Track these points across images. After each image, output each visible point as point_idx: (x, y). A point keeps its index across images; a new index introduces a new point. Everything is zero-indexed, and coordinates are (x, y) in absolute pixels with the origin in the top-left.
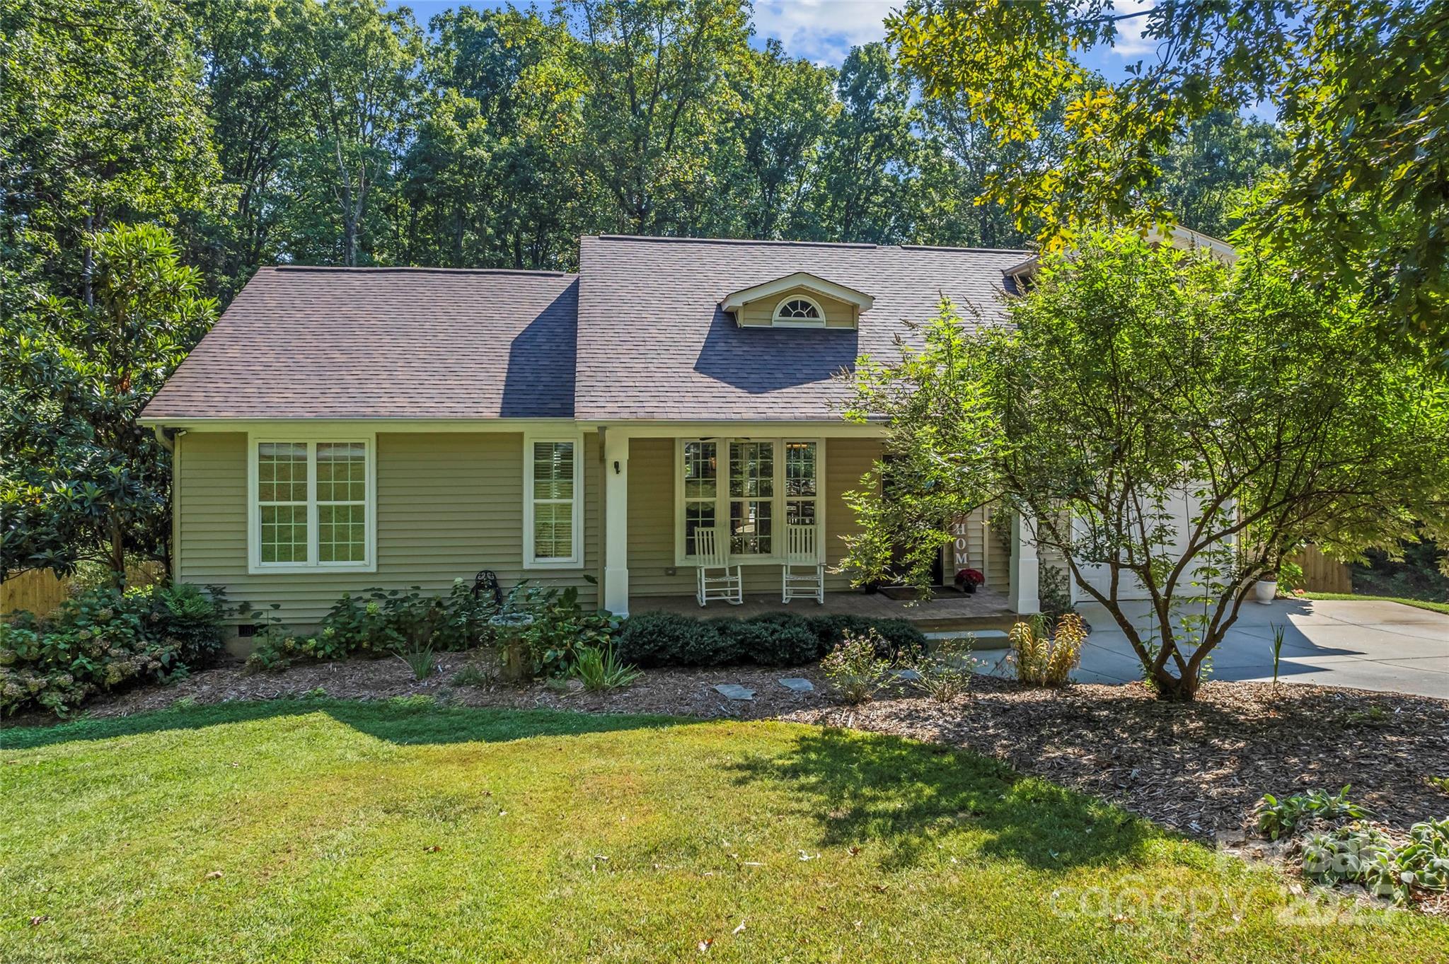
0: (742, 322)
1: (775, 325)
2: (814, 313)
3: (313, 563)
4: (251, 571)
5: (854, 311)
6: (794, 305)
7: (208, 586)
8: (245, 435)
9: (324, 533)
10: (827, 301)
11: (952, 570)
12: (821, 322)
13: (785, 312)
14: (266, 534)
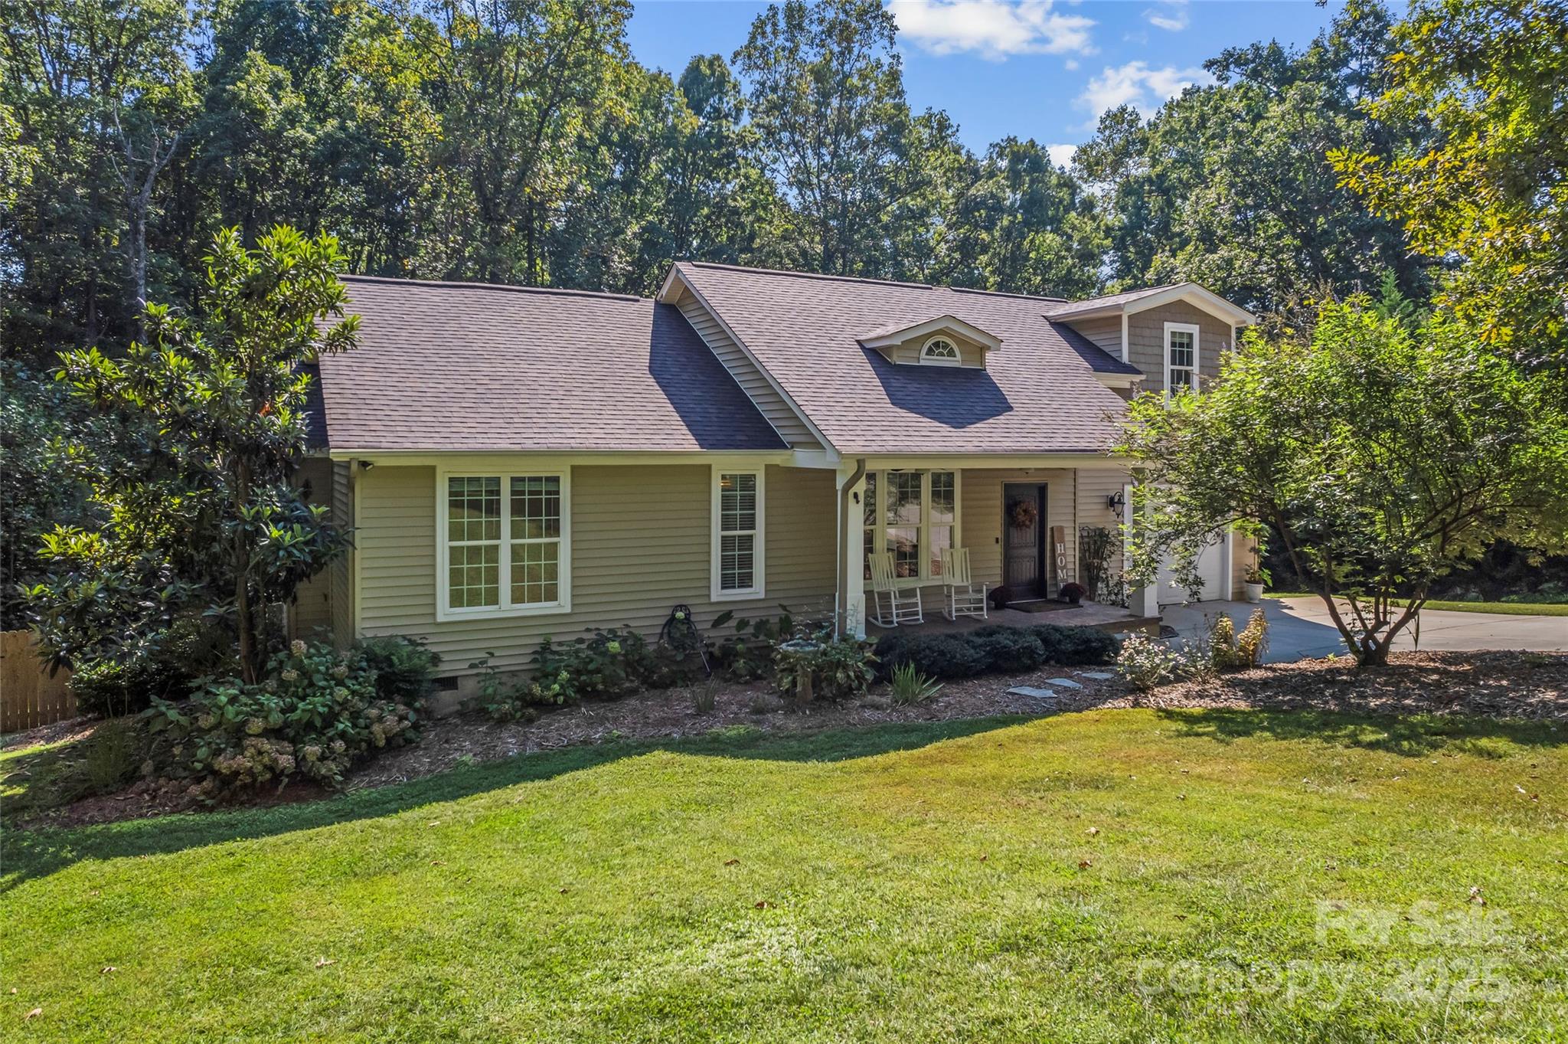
0: (897, 359)
1: (922, 363)
2: (951, 353)
3: (506, 607)
4: (440, 618)
5: (983, 349)
6: (937, 344)
7: (404, 637)
8: (433, 469)
9: (517, 574)
10: (962, 342)
11: (1056, 585)
12: (956, 362)
13: (930, 352)
14: (455, 576)
